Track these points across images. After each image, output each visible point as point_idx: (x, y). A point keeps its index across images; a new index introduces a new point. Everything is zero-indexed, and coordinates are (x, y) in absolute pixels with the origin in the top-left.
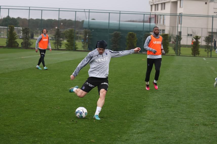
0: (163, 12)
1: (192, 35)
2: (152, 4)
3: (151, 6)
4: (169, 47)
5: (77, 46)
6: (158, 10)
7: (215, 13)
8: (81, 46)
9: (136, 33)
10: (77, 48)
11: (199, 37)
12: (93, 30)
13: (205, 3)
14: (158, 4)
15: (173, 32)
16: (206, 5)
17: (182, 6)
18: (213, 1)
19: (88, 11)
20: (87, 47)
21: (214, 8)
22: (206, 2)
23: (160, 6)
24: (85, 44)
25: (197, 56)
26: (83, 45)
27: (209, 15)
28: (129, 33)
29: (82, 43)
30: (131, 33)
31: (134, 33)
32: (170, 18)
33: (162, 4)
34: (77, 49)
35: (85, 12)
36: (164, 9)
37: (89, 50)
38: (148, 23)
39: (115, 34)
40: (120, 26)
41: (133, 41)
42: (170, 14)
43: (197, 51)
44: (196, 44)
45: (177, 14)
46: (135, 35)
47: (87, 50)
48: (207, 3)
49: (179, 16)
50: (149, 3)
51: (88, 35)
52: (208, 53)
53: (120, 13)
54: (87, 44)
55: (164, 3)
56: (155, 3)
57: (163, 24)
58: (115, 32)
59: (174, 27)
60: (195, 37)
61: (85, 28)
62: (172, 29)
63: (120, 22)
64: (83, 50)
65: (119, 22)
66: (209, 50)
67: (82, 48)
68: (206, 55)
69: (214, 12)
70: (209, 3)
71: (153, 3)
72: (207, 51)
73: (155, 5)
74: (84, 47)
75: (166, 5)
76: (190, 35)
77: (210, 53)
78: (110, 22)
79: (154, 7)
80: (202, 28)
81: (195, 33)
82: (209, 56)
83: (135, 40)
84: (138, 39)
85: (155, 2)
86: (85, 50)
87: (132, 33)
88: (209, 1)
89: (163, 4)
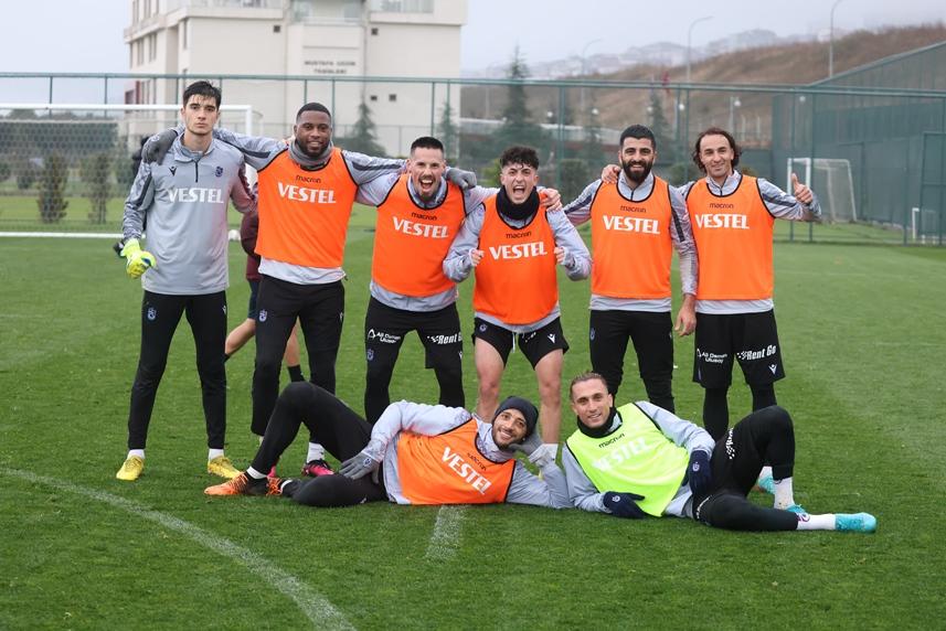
7: (309, 66)
13: (272, 29)
16: (277, 35)
21: (305, 47)
22: (277, 23)
23: (147, 48)
48: (283, 29)
50: (125, 37)
69: (307, 63)
70: (287, 25)
79: (135, 51)
88: (287, 22)
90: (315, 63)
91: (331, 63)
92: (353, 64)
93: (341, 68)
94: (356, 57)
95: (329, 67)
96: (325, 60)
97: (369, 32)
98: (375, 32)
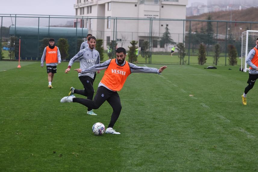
0: (90, 15)
1: (122, 40)
2: (77, 7)
3: (77, 9)
4: (103, 54)
5: (3, 55)
6: (83, 14)
8: (8, 55)
9: (67, 39)
10: (4, 57)
11: (136, 42)
12: (20, 37)
13: (134, 5)
14: (83, 8)
15: (101, 37)
16: (136, 7)
17: (110, 9)
18: (143, 3)
19: (15, 16)
20: (14, 56)
21: (144, 11)
22: (136, 4)
23: (86, 10)
24: (12, 52)
25: (134, 62)
26: (10, 54)
27: (139, 17)
28: (60, 39)
29: (9, 52)
30: (61, 39)
31: (65, 39)
32: (98, 22)
33: (88, 7)
34: (3, 59)
35: (11, 17)
36: (91, 12)
37: (16, 59)
38: (73, 27)
39: (45, 40)
40: (50, 32)
41: (64, 47)
42: (97, 17)
43: (134, 58)
44: (133, 50)
45: (105, 17)
46: (66, 42)
47: (14, 59)
48: (137, 6)
49: (115, 20)
50: (74, 7)
51: (15, 42)
52: (146, 59)
53: (49, 18)
54: (14, 52)
55: (91, 6)
56: (80, 7)
57: (90, 29)
58: (45, 39)
59: (103, 31)
60: (132, 42)
61: (12, 35)
62: (100, 34)
63: (50, 27)
64: (10, 59)
65: (48, 27)
66: (147, 56)
67: (9, 57)
68: (144, 62)
69: (145, 15)
70: (139, 5)
71: (79, 6)
72: (145, 57)
73: (81, 8)
74: (10, 56)
75: (93, 8)
76: (119, 40)
77: (148, 59)
78: (39, 28)
79: (79, 11)
80: (132, 32)
81: (125, 38)
82: (147, 63)
83: (67, 47)
84: (69, 45)
85: (81, 5)
86: (12, 59)
87: (63, 40)
88: (138, 3)
89: (90, 8)
90: (147, 15)
91: (152, 15)
92: (158, 16)
93: (154, 17)
94: (158, 14)
95: (151, 17)
96: (150, 14)
97: (161, 7)
98: (162, 7)
